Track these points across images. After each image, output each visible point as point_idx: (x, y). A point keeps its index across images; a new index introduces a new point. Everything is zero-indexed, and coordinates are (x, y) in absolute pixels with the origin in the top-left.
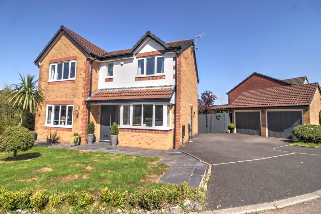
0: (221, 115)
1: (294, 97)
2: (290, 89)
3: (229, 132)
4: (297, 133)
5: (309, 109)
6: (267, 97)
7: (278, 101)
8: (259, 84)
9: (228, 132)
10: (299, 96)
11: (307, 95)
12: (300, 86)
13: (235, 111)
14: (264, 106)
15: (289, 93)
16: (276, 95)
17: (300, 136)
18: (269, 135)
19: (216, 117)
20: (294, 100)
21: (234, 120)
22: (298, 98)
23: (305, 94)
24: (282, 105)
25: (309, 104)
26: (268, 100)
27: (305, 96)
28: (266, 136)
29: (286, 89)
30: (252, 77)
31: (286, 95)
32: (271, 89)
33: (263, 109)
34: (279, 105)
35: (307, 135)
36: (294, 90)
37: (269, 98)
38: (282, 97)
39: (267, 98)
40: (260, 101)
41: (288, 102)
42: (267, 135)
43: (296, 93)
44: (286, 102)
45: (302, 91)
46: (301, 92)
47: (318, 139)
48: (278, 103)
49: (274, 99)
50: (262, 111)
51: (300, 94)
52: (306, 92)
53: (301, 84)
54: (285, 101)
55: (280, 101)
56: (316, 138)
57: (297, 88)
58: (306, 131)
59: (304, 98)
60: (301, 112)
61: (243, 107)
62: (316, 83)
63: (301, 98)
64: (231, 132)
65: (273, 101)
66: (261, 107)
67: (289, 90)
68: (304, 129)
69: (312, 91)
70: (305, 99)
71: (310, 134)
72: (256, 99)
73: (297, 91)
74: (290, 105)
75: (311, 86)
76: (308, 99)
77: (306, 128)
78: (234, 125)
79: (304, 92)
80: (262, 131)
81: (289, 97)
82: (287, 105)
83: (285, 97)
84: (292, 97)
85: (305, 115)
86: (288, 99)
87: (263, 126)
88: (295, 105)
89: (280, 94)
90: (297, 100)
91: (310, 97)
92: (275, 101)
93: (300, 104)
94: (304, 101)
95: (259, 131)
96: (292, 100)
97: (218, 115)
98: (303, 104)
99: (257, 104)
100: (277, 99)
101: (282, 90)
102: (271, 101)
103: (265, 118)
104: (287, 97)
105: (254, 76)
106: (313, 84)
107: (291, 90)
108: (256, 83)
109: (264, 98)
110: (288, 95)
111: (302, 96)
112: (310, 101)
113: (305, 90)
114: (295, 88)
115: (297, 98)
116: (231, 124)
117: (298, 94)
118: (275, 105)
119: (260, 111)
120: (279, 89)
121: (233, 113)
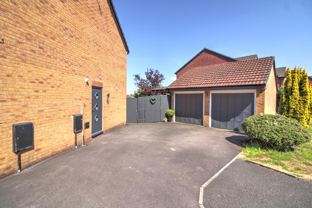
0: (156, 98)
1: (246, 74)
2: (241, 64)
3: (166, 121)
4: (251, 130)
5: (264, 90)
6: (213, 74)
7: (225, 79)
8: (208, 62)
9: (164, 121)
10: (252, 72)
11: (262, 71)
12: (253, 61)
13: (175, 93)
14: (208, 85)
15: (240, 69)
16: (224, 71)
17: (255, 135)
18: (213, 125)
19: (150, 101)
20: (246, 78)
21: (173, 104)
22: (251, 75)
23: (260, 69)
24: (230, 84)
25: (265, 82)
26: (213, 78)
27: (259, 72)
28: (208, 126)
29: (236, 65)
30: (202, 54)
31: (236, 72)
32: (220, 66)
33: (207, 89)
34: (227, 84)
35: (267, 135)
36: (245, 65)
37: (216, 76)
38: (232, 74)
39: (213, 76)
40: (205, 80)
41: (238, 81)
42: (210, 125)
43: (248, 69)
44: (235, 81)
45: (256, 66)
46: (255, 68)
47: (286, 143)
48: (226, 82)
49: (222, 77)
50: (205, 93)
51: (253, 70)
52: (261, 67)
53: (254, 59)
54: (234, 78)
55: (228, 79)
56: (282, 142)
57: (249, 63)
58: (265, 127)
59: (258, 74)
60: (254, 93)
61: (183, 87)
62: (271, 57)
63: (254, 75)
64: (168, 121)
65: (220, 80)
66: (204, 87)
67: (240, 66)
68: (261, 123)
69: (267, 66)
70: (260, 76)
71: (273, 135)
72: (200, 77)
73: (250, 67)
74: (240, 84)
75: (266, 61)
76: (264, 76)
77: (266, 122)
78: (172, 112)
79: (257, 68)
80: (204, 120)
81: (240, 74)
82: (237, 84)
83: (234, 74)
84: (243, 73)
85: (258, 99)
86: (238, 76)
87: (205, 114)
88: (247, 83)
89: (230, 71)
90: (250, 77)
91: (265, 73)
92: (223, 79)
93: (254, 83)
94: (259, 79)
95: (200, 120)
96: (243, 78)
97: (152, 98)
98: (258, 83)
99: (200, 83)
100: (225, 77)
101: (231, 66)
102: (217, 80)
103: (209, 102)
104: (237, 74)
105: (203, 53)
106: (268, 58)
107: (242, 66)
108: (206, 61)
109: (210, 76)
110: (239, 72)
111: (255, 72)
112: (266, 79)
113: (259, 65)
114: (246, 64)
115: (249, 75)
116: (169, 110)
117: (250, 70)
118: (222, 85)
119: (203, 92)
120: (228, 64)
121: (173, 95)
